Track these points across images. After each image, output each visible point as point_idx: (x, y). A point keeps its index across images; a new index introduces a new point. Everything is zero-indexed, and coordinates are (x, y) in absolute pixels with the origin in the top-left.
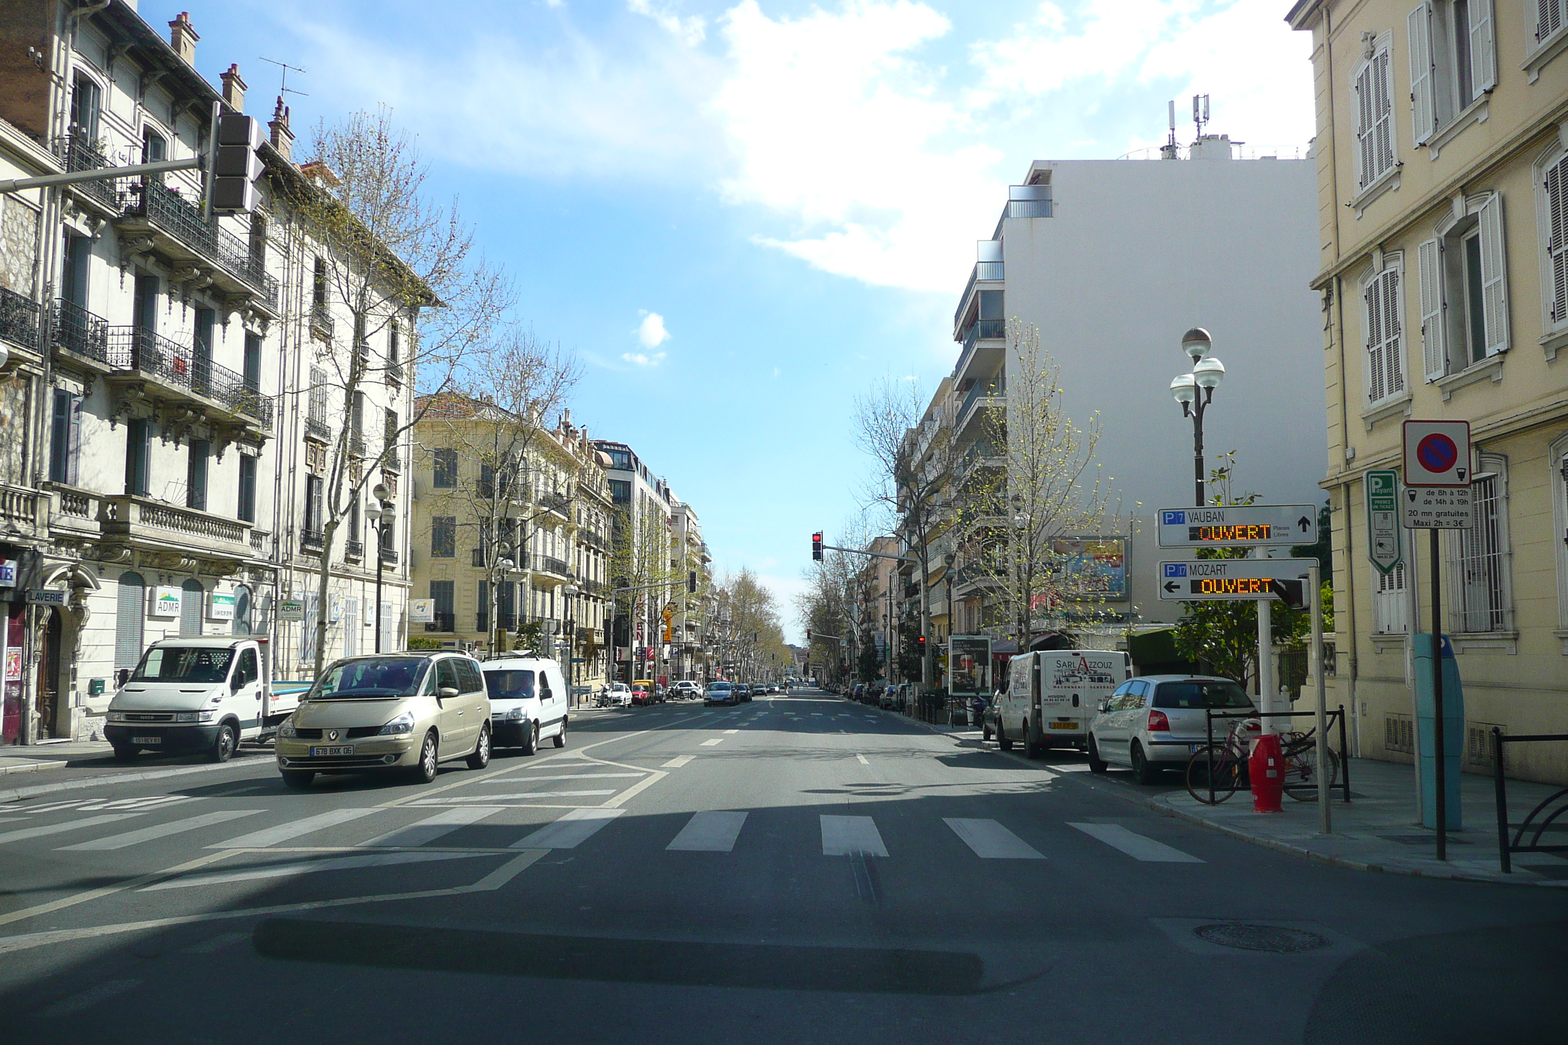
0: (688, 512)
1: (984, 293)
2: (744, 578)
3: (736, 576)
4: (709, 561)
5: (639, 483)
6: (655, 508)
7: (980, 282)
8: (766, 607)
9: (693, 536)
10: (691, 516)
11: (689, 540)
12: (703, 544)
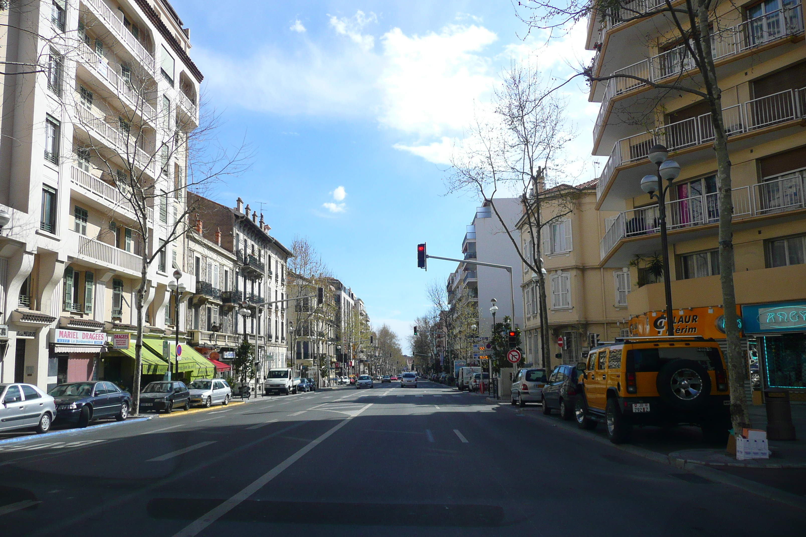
0: (360, 302)
1: (469, 243)
2: (384, 328)
3: (381, 327)
4: (369, 321)
5: (344, 295)
6: (348, 303)
7: (468, 239)
8: (394, 340)
9: (363, 312)
10: (361, 303)
11: (361, 313)
12: (366, 314)
